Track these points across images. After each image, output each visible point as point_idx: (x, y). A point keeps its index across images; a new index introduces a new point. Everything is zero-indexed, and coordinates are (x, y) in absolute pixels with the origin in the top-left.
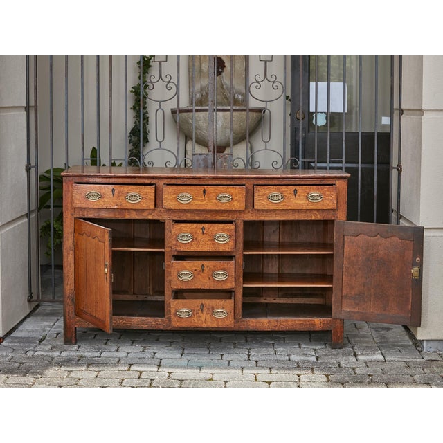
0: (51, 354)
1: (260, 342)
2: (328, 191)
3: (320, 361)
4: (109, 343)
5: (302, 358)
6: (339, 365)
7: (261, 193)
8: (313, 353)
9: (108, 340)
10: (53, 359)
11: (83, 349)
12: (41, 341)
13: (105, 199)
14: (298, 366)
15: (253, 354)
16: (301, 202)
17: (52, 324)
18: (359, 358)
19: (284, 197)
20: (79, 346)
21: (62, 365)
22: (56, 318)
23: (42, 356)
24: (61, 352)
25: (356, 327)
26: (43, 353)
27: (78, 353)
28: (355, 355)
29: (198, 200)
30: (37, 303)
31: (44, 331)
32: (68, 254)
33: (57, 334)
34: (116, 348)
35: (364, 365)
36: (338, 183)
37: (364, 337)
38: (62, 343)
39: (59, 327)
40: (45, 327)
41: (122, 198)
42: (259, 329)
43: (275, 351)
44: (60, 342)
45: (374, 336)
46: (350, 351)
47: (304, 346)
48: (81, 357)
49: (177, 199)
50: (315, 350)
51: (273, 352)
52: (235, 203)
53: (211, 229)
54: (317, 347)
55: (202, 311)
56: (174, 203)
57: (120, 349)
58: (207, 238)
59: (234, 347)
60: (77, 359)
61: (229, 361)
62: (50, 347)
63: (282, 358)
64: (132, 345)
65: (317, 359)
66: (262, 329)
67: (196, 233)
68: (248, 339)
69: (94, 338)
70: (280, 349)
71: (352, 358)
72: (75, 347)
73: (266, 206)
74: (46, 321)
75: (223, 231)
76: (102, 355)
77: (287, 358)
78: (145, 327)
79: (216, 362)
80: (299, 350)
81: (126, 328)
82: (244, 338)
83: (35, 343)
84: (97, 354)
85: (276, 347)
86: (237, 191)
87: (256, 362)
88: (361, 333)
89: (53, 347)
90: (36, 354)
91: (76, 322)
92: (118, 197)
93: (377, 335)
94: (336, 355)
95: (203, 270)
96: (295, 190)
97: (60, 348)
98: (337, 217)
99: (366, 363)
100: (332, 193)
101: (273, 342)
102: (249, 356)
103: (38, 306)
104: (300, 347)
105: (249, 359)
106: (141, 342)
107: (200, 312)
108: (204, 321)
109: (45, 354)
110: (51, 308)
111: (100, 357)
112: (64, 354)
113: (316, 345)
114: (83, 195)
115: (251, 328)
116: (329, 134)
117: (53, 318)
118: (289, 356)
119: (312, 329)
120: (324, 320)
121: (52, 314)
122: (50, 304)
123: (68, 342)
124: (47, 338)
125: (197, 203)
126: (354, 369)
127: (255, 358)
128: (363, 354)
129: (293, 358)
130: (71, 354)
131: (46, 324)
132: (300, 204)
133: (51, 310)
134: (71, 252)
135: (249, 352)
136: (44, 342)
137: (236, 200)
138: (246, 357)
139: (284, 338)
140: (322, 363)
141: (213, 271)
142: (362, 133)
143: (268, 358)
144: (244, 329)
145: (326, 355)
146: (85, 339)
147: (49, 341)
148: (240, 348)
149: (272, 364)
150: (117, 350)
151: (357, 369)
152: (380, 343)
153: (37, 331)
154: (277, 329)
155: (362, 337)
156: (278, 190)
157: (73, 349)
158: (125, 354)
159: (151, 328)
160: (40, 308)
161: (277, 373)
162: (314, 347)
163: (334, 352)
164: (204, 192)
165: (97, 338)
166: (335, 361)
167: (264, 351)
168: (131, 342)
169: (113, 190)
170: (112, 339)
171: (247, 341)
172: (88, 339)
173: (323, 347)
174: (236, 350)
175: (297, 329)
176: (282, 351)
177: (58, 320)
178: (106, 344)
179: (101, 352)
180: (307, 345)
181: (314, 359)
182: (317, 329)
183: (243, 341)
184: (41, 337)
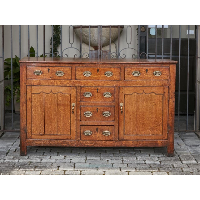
0: (14, 161)
1: (127, 153)
2: (165, 70)
3: (162, 164)
4: (45, 154)
5: (152, 162)
6: (173, 166)
7: (128, 71)
8: (157, 159)
9: (44, 152)
10: (15, 164)
11: (31, 158)
12: (7, 153)
13: (44, 74)
14: (151, 167)
15: (125, 160)
16: (150, 76)
17: (12, 143)
18: (184, 162)
19: (141, 73)
20: (29, 156)
21: (20, 167)
22: (14, 140)
23: (9, 162)
24: (19, 160)
25: (178, 144)
26: (9, 161)
27: (28, 160)
28: (181, 160)
29: (95, 75)
30: (3, 132)
31: (8, 148)
32: (23, 105)
33: (16, 149)
34: (49, 157)
35: (187, 166)
36: (171, 66)
37: (184, 150)
38: (19, 155)
39: (16, 145)
40: (8, 145)
41: (53, 74)
42: (128, 146)
43: (137, 159)
44: (18, 154)
45: (189, 150)
46: (178, 158)
47: (152, 156)
48: (31, 162)
49: (83, 74)
50: (158, 157)
51: (136, 159)
52: (115, 76)
53: (102, 90)
54: (159, 156)
55: (97, 131)
56: (81, 76)
57: (52, 157)
58: (99, 95)
59: (114, 156)
60: (29, 163)
61: (112, 164)
62: (12, 157)
63: (141, 162)
64: (58, 155)
65: (160, 163)
66: (129, 146)
67: (94, 92)
68: (121, 151)
69: (36, 151)
70: (139, 157)
71: (179, 162)
72: (27, 157)
73: (131, 78)
74: (9, 142)
75: (108, 91)
76: (42, 161)
77: (144, 162)
78: (65, 145)
79: (106, 164)
80: (149, 157)
81: (54, 146)
82: (119, 151)
83: (4, 155)
84: (39, 161)
85: (137, 155)
86: (115, 70)
87: (127, 164)
88: (182, 148)
89: (14, 157)
90: (5, 161)
91: (27, 143)
92: (51, 73)
93: (191, 149)
94: (170, 161)
95: (97, 111)
96: (147, 70)
97: (18, 157)
98: (170, 85)
99: (187, 165)
100: (167, 71)
101: (134, 153)
102: (123, 161)
103: (3, 134)
104: (150, 156)
105: (123, 163)
106: (63, 153)
107: (96, 132)
108: (98, 137)
109: (10, 161)
110: (10, 135)
111: (41, 162)
112: (21, 161)
113: (159, 155)
114: (32, 72)
115: (123, 145)
116: (163, 39)
117: (12, 140)
118: (144, 161)
119: (156, 146)
120: (163, 141)
121: (12, 138)
122: (10, 132)
123: (22, 154)
124: (10, 152)
125: (94, 76)
126: (182, 169)
127: (126, 162)
128: (185, 160)
129: (147, 162)
130: (25, 161)
131: (8, 143)
132: (149, 77)
133: (11, 136)
134: (24, 104)
135: (122, 159)
136: (9, 154)
137: (115, 75)
138: (121, 162)
139: (140, 151)
140: (163, 165)
141: (103, 112)
142: (181, 39)
143: (133, 162)
144: (119, 146)
145: (164, 160)
146: (32, 152)
147: (11, 153)
148: (117, 157)
149: (136, 166)
150: (50, 158)
151: (183, 169)
152: (193, 153)
153: (4, 148)
154: (137, 146)
155: (183, 150)
156: (138, 69)
157: (26, 158)
158: (55, 161)
159: (69, 146)
160: (4, 135)
161: (140, 171)
162: (157, 156)
163: (169, 158)
164: (98, 70)
165: (38, 151)
166: (170, 164)
167: (130, 158)
168: (57, 154)
169: (49, 69)
170: (46, 152)
171: (120, 152)
172: (33, 152)
173: (162, 156)
174: (115, 158)
175: (148, 146)
176: (141, 158)
177: (15, 141)
178: (43, 155)
179: (41, 160)
180: (153, 154)
181: (158, 163)
182: (159, 146)
183: (118, 152)
184: (7, 151)
